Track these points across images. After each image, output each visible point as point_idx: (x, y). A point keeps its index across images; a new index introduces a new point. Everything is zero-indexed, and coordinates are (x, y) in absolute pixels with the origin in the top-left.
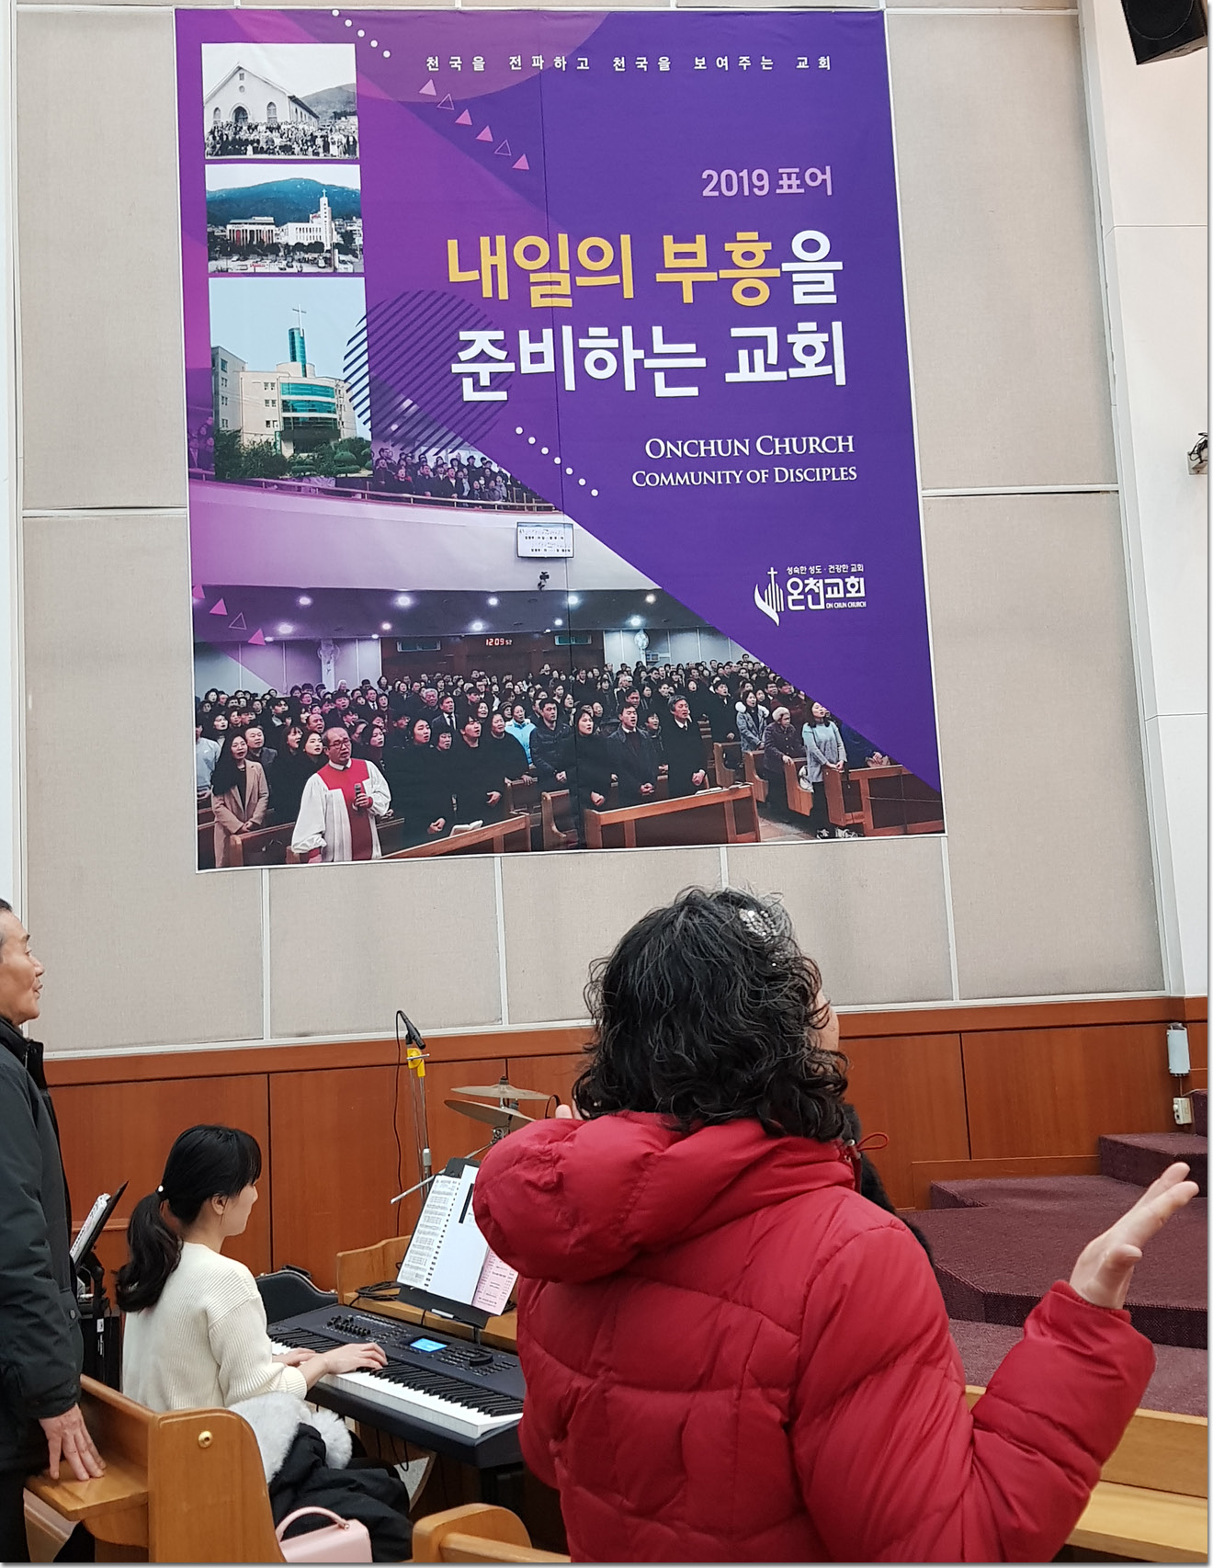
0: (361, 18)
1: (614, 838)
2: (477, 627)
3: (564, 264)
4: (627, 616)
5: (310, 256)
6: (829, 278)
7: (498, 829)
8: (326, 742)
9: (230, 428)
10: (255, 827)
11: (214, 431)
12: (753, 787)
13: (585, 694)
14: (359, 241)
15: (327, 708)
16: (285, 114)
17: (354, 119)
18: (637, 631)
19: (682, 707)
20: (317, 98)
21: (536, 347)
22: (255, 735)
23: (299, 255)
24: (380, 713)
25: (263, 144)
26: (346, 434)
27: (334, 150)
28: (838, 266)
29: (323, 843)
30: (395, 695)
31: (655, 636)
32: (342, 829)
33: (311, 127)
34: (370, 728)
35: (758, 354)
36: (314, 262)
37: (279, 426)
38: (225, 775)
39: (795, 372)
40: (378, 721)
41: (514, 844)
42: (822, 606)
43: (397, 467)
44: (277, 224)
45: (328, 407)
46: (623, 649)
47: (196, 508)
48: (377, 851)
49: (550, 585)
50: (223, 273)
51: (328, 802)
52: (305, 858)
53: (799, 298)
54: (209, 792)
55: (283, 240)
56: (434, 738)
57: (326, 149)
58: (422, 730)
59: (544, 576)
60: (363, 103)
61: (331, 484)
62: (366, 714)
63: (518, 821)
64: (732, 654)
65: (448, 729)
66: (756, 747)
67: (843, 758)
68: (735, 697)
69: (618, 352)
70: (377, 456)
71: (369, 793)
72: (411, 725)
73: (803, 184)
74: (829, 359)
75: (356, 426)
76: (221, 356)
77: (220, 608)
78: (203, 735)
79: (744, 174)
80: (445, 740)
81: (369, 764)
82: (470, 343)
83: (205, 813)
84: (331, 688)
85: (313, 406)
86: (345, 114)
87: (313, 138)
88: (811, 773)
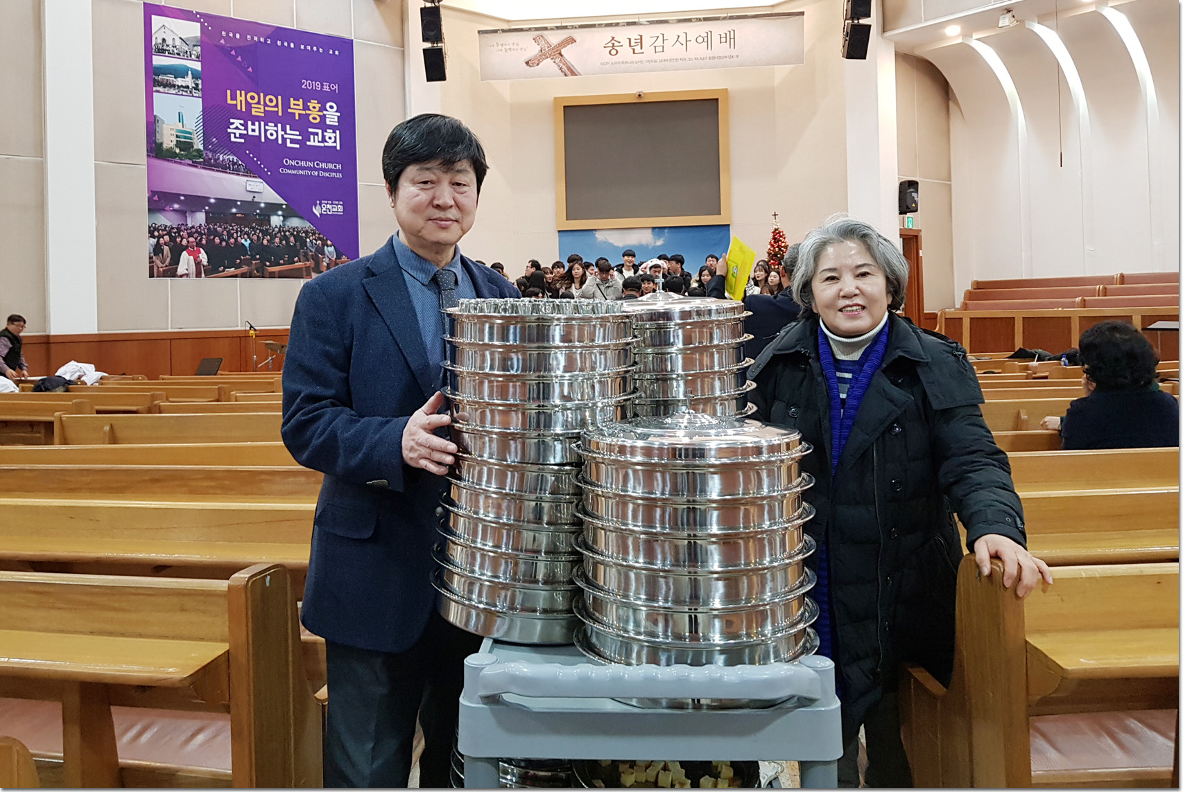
0: (202, 15)
1: (272, 275)
2: (234, 210)
3: (262, 103)
4: (277, 211)
5: (185, 89)
6: (336, 118)
7: (239, 271)
8: (188, 242)
9: (160, 141)
10: (166, 266)
11: (155, 142)
12: (310, 263)
13: (265, 233)
14: (200, 87)
15: (189, 231)
16: (178, 42)
17: (199, 48)
18: (279, 216)
19: (292, 239)
20: (188, 39)
21: (253, 127)
22: (167, 238)
23: (182, 89)
24: (205, 234)
25: (171, 51)
26: (195, 147)
27: (193, 56)
28: (339, 114)
29: (187, 272)
30: (209, 229)
31: (285, 217)
32: (193, 268)
33: (186, 48)
34: (202, 238)
35: (316, 137)
36: (186, 92)
37: (175, 143)
38: (157, 250)
39: (326, 144)
40: (204, 236)
41: (243, 275)
42: (331, 213)
43: (210, 159)
44: (175, 78)
45: (190, 138)
46: (276, 221)
47: (149, 166)
48: (203, 275)
49: (256, 200)
50: (158, 91)
51: (189, 260)
52: (181, 276)
53: (328, 123)
54: (152, 255)
55: (177, 83)
56: (221, 243)
57: (191, 56)
58: (217, 240)
59: (254, 197)
60: (202, 43)
61: (191, 163)
62: (200, 234)
63: (245, 269)
64: (307, 225)
65: (225, 240)
66: (311, 251)
67: (335, 257)
68: (307, 237)
69: (277, 132)
70: (205, 155)
71: (201, 258)
72: (214, 238)
73: (330, 89)
74: (335, 142)
75: (199, 145)
76: (157, 118)
77: (156, 198)
78: (151, 237)
79: (314, 82)
80: (224, 244)
81: (201, 250)
82: (233, 123)
83: (151, 261)
84: (190, 225)
85: (185, 138)
86: (197, 46)
87: (187, 52)
88: (326, 260)
